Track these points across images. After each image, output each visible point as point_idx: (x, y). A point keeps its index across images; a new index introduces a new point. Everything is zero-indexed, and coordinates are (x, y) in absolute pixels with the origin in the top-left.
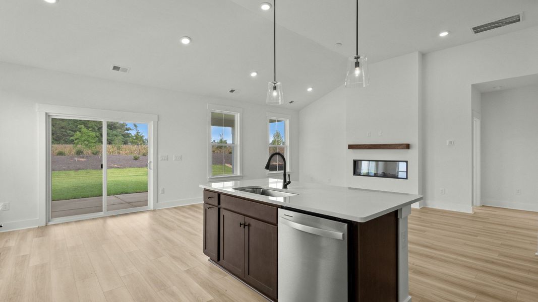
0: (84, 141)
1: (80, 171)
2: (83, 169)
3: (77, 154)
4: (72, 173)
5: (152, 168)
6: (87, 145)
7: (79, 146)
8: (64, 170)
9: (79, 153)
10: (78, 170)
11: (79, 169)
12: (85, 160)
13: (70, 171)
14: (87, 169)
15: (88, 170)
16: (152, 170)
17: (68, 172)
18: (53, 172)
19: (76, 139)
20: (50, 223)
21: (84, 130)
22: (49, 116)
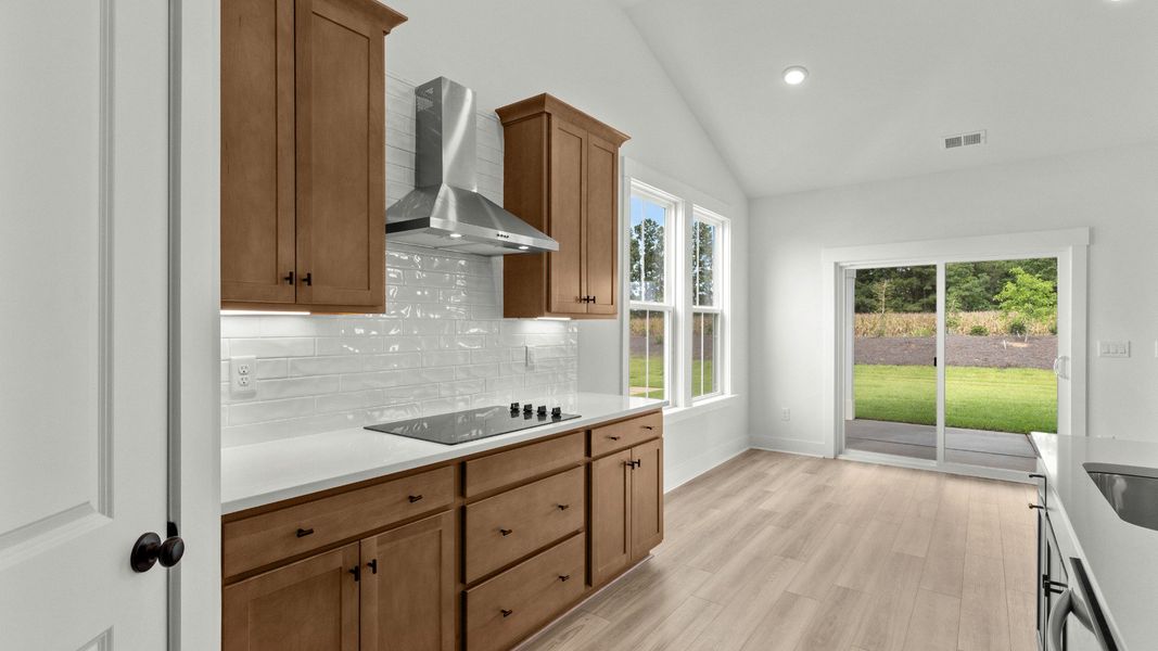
0: (1024, 302)
1: (1009, 369)
2: (1016, 366)
3: (1012, 332)
4: (992, 373)
5: (1070, 376)
6: (1030, 312)
7: (1010, 314)
8: (977, 366)
9: (1017, 329)
10: (1005, 368)
11: (1009, 366)
12: (1025, 345)
13: (989, 369)
14: (1026, 366)
15: (1029, 370)
16: (1070, 381)
17: (983, 370)
18: (950, 368)
19: (1005, 300)
20: (842, 457)
21: (1024, 278)
22: (841, 267)
